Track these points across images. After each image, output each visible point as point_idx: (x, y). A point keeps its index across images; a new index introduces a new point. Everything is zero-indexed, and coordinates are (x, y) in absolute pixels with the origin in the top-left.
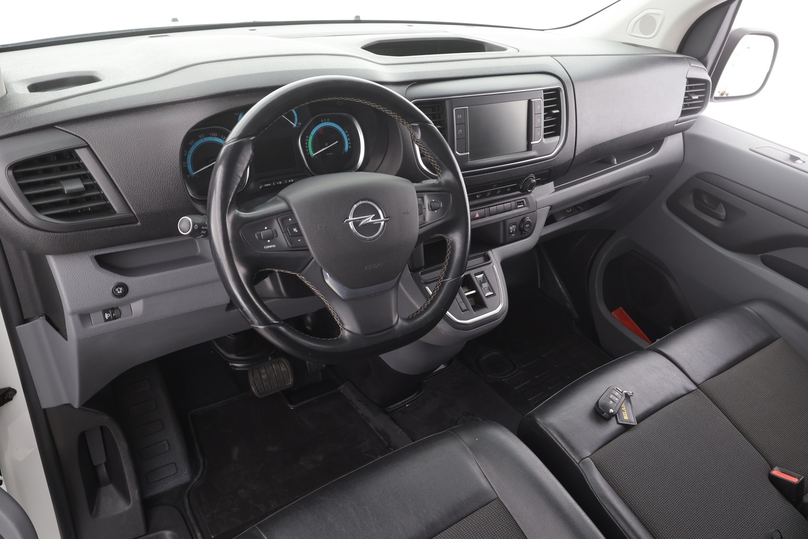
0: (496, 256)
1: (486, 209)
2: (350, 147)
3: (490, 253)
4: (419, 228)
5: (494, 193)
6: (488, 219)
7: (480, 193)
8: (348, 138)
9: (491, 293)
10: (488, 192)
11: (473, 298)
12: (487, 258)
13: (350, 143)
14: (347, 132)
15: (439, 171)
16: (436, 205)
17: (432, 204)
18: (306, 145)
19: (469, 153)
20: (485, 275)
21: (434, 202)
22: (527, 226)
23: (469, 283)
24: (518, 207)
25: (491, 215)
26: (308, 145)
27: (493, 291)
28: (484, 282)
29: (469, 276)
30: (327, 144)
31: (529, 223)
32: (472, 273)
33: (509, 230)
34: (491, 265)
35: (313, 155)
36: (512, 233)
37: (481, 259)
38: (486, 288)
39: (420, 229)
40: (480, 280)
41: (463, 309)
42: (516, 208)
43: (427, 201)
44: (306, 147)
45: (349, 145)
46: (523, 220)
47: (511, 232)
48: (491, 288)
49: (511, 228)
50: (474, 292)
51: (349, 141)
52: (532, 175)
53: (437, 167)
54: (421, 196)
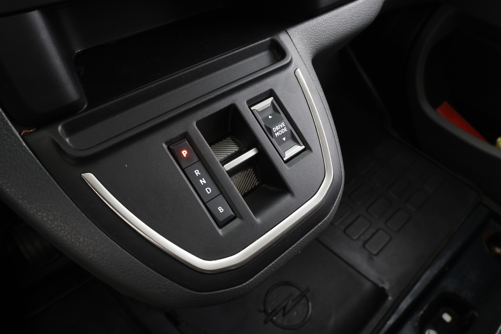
0: (300, 46)
3: (284, 38)
9: (297, 148)
11: (250, 170)
12: (279, 53)
20: (277, 99)
27: (305, 142)
28: (276, 121)
29: (233, 109)
32: (241, 99)
34: (291, 69)
38: (283, 136)
40: (265, 115)
41: (221, 219)
48: (296, 136)
50: (251, 153)
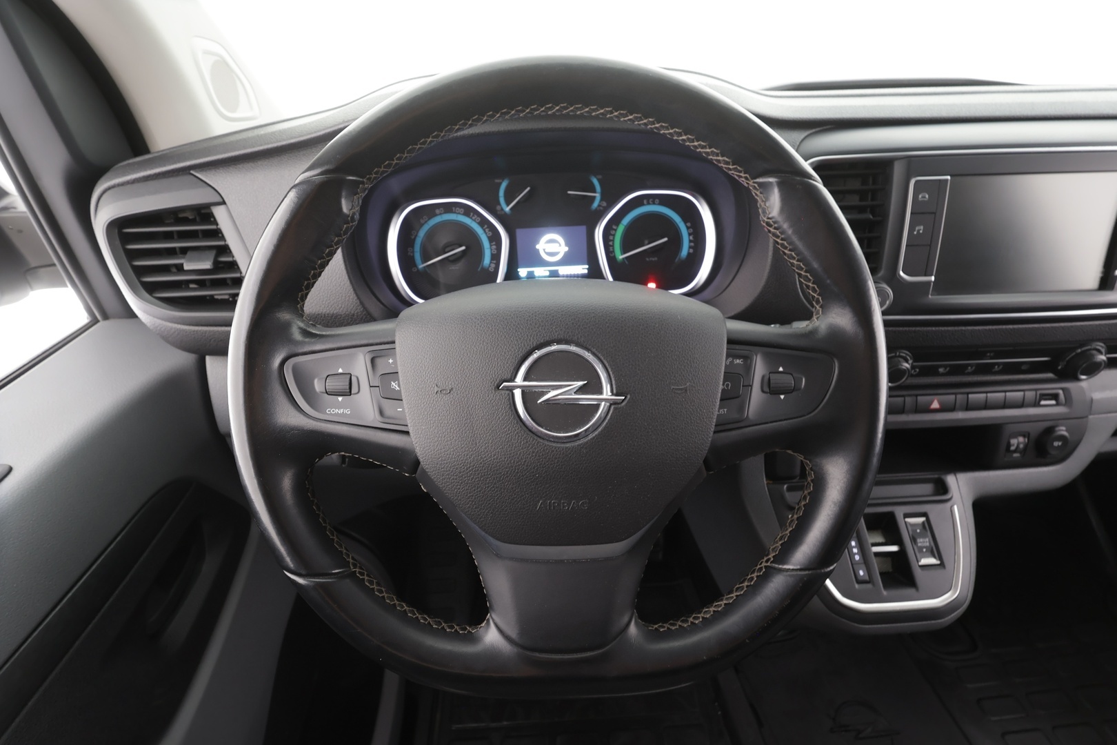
0: (963, 489)
1: (959, 396)
2: (691, 251)
3: (951, 480)
4: (715, 432)
5: (987, 369)
6: (960, 415)
7: (950, 366)
8: (690, 234)
9: (934, 561)
10: (969, 365)
11: (887, 561)
12: (942, 489)
13: (692, 244)
14: (689, 224)
15: (818, 302)
16: (789, 380)
17: (773, 377)
18: (611, 241)
19: (933, 278)
20: (928, 520)
21: (781, 372)
22: (1056, 444)
23: (887, 526)
24: (1043, 402)
25: (968, 407)
26: (613, 241)
27: (940, 558)
28: (922, 535)
29: (890, 516)
30: (646, 242)
31: (1062, 438)
32: (899, 511)
33: (1009, 445)
34: (948, 505)
35: (620, 257)
36: (1015, 451)
37: (927, 488)
38: (924, 547)
39: (716, 435)
40: (914, 527)
41: (860, 579)
42: (1036, 404)
43: (759, 368)
44: (611, 243)
45: (690, 247)
46: (1049, 431)
47: (1013, 448)
48: (935, 551)
49: (1014, 442)
50: (894, 548)
51: (690, 241)
52: (1100, 346)
53: (814, 290)
54: (745, 353)
